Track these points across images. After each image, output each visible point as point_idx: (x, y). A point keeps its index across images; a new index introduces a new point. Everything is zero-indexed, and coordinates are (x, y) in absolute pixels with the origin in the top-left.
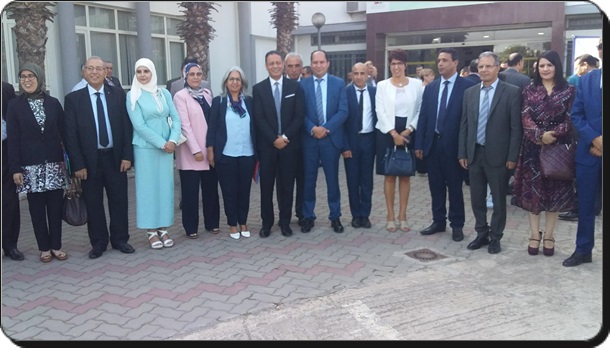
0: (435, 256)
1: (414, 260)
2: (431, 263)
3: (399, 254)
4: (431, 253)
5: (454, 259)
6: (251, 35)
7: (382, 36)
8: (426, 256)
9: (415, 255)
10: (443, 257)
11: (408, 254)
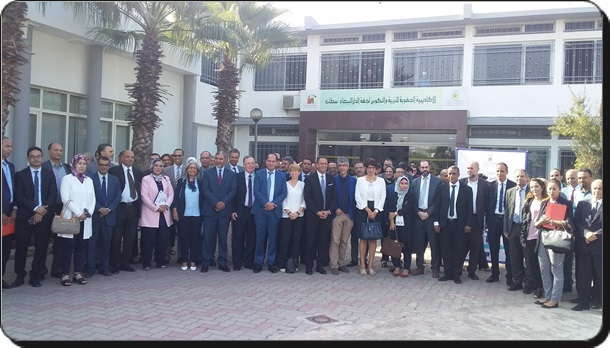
0: (329, 320)
1: (312, 323)
2: (324, 325)
3: (301, 318)
4: (326, 318)
5: (343, 322)
6: (194, 123)
7: (313, 132)
8: (321, 320)
9: (313, 319)
10: (335, 321)
11: (308, 319)
